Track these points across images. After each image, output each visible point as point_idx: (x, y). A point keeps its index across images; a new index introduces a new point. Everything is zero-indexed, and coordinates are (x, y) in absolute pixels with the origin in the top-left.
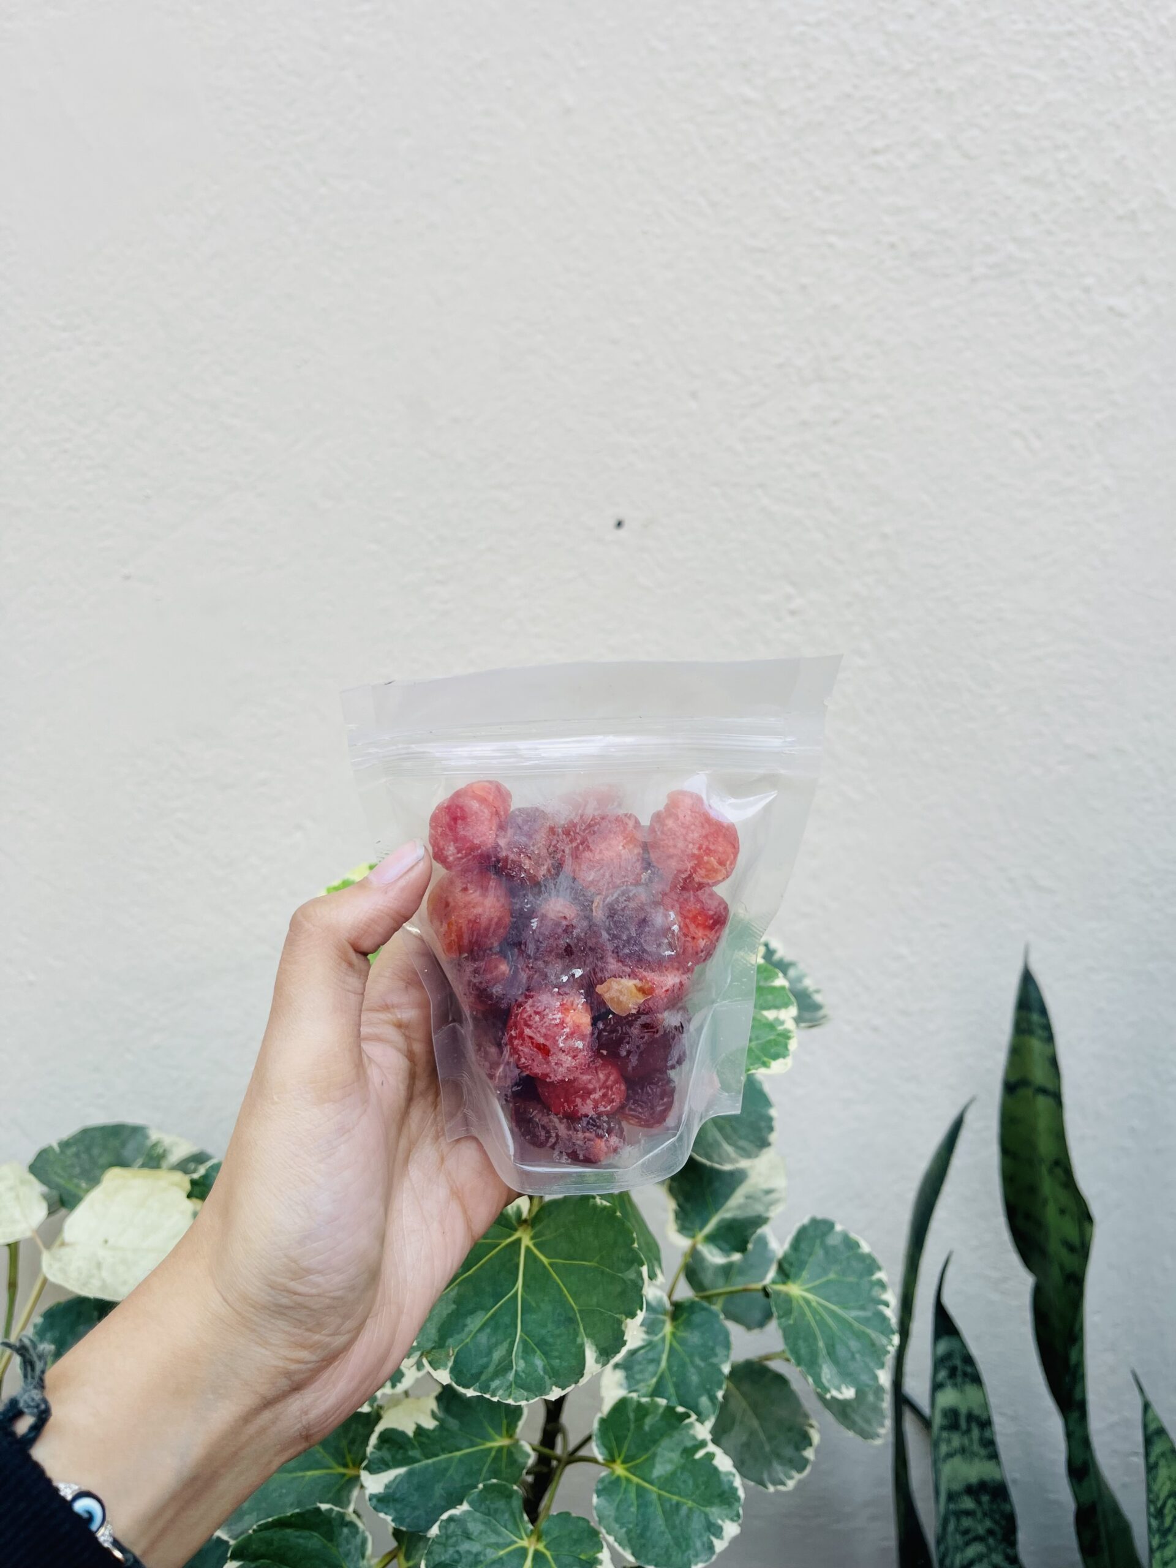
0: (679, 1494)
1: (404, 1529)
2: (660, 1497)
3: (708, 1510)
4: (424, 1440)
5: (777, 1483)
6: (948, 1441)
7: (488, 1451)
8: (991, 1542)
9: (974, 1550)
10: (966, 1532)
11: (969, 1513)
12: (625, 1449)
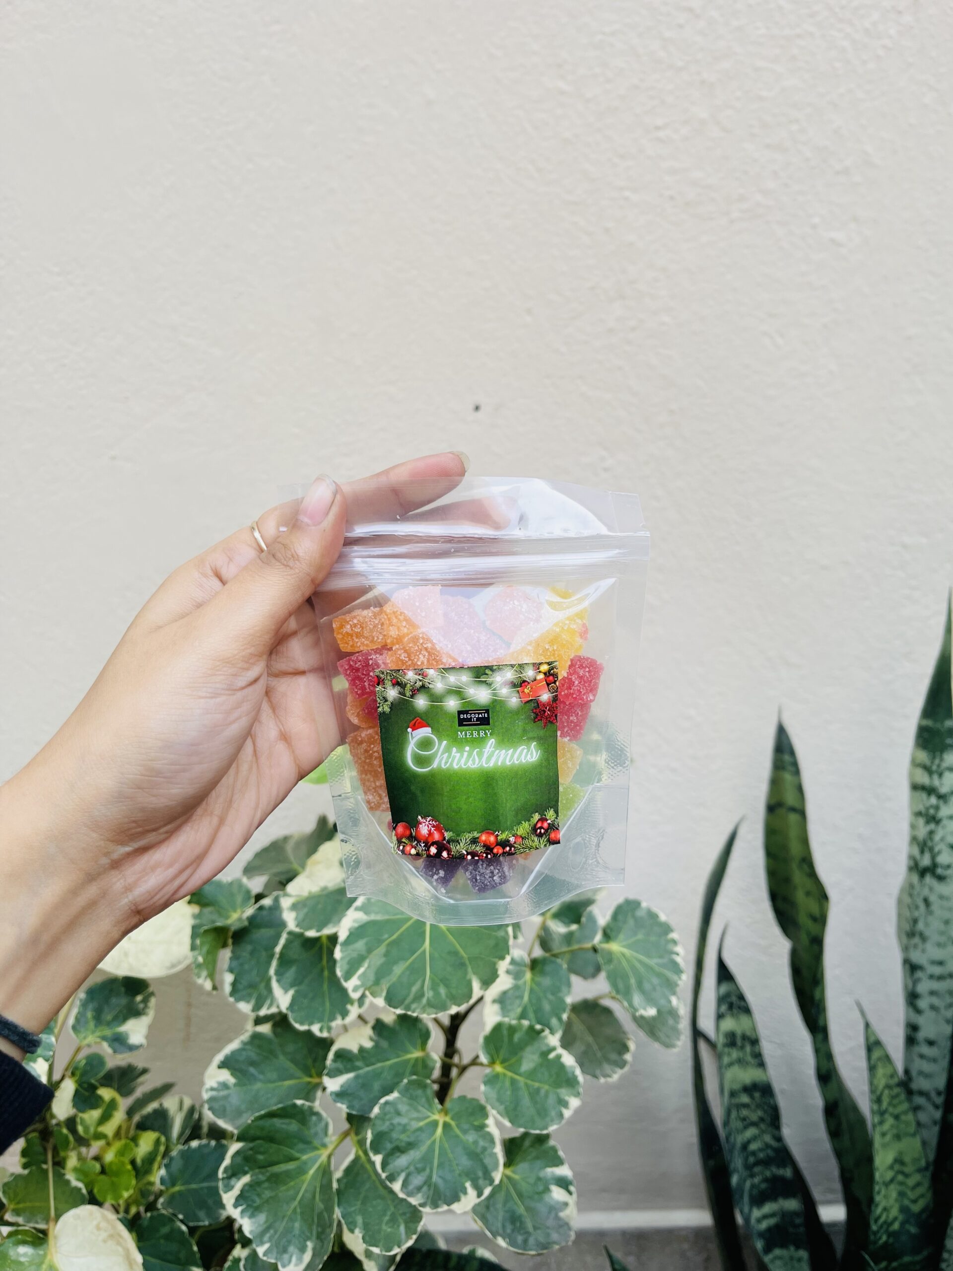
0: (540, 1082)
1: (354, 1113)
2: (526, 1085)
3: (559, 1091)
4: (365, 1055)
5: (606, 1076)
6: (729, 1054)
7: (409, 1060)
8: (762, 1126)
9: (751, 1132)
10: (744, 1119)
11: (745, 1106)
12: (503, 1053)
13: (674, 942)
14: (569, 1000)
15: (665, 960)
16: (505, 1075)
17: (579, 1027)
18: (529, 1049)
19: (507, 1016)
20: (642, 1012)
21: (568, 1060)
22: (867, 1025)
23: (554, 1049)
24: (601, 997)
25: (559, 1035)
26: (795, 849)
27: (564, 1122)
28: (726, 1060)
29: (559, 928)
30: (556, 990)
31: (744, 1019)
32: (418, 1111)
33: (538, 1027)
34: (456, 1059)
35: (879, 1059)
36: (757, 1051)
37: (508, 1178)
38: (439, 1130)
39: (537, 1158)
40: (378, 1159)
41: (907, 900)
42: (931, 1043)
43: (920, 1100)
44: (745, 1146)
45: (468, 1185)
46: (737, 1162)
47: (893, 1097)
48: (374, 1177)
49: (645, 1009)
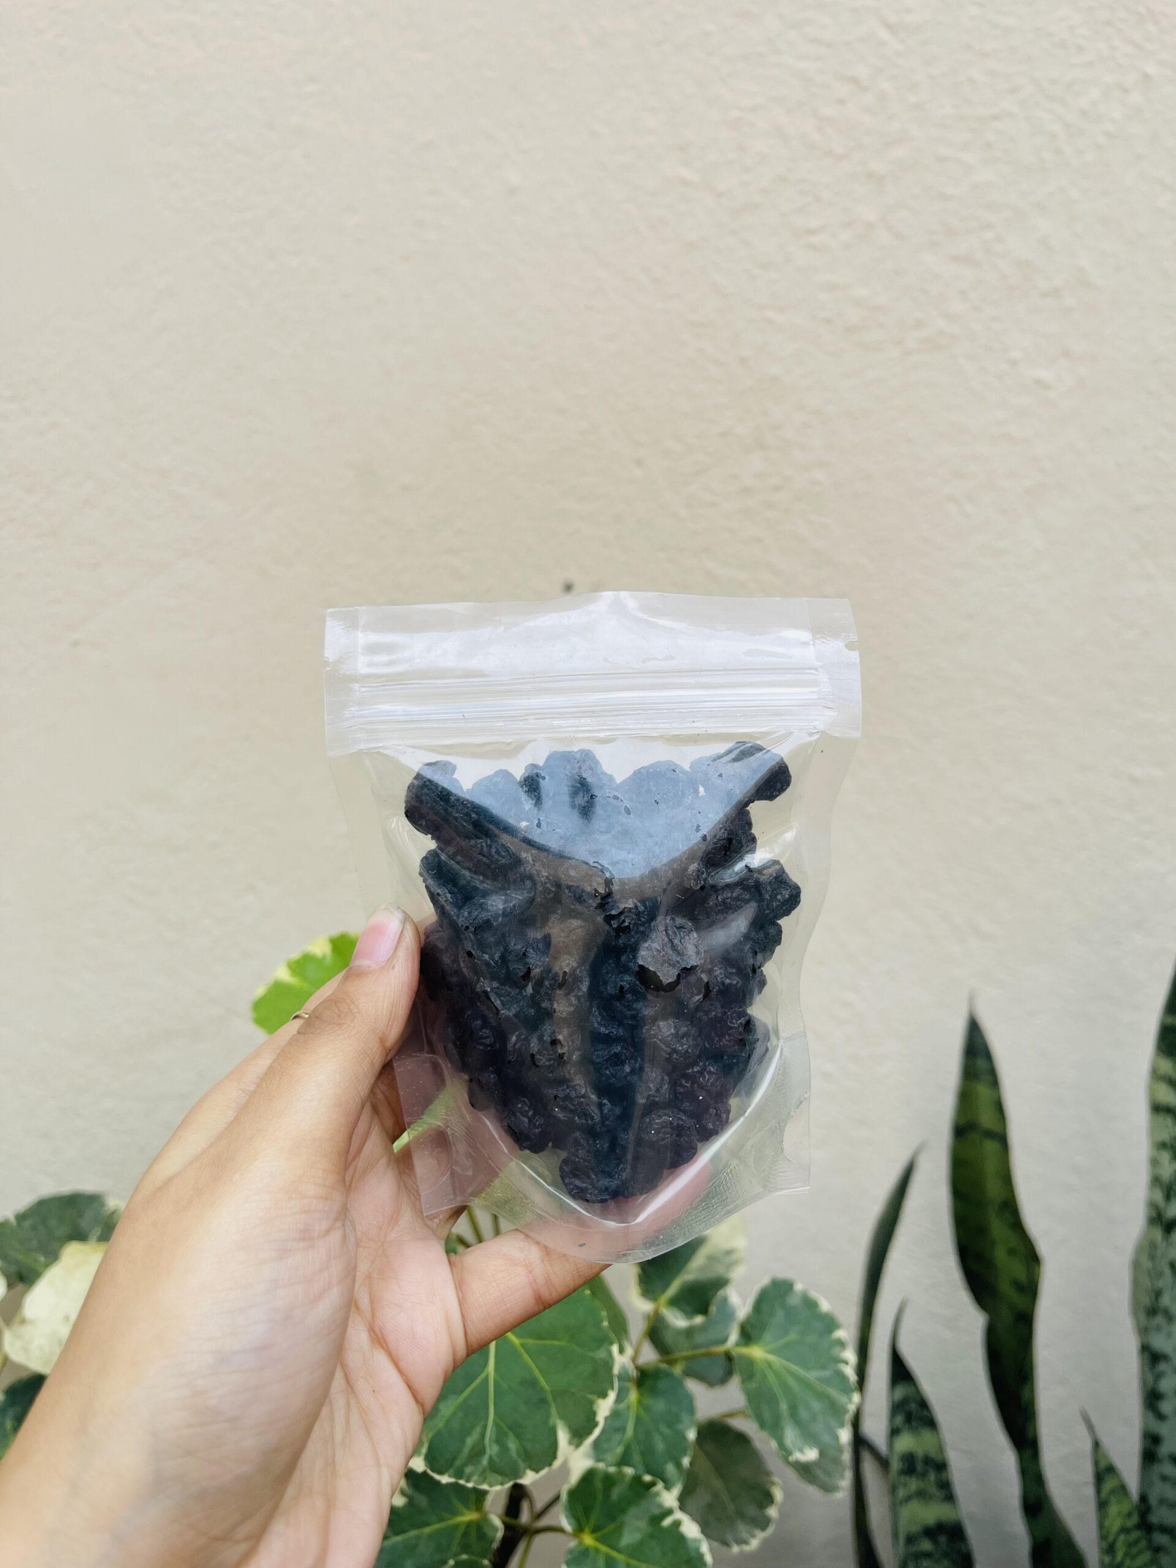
5: (741, 1542)
6: (905, 1485)
7: (458, 1526)
12: (593, 1519)
13: (841, 1344)
14: (692, 1435)
15: (827, 1373)
16: (597, 1550)
17: (705, 1473)
18: (633, 1511)
19: (603, 1461)
20: (798, 1456)
21: (691, 1529)
22: (1097, 1445)
23: (669, 1512)
24: (731, 1415)
25: (676, 1491)
26: (993, 1189)
28: (902, 1493)
29: (678, 1321)
30: (673, 1421)
31: (927, 1435)
33: (647, 1478)
35: (1113, 1492)
36: (944, 1479)
41: (1147, 1264)
47: (1130, 1545)
49: (801, 1451)
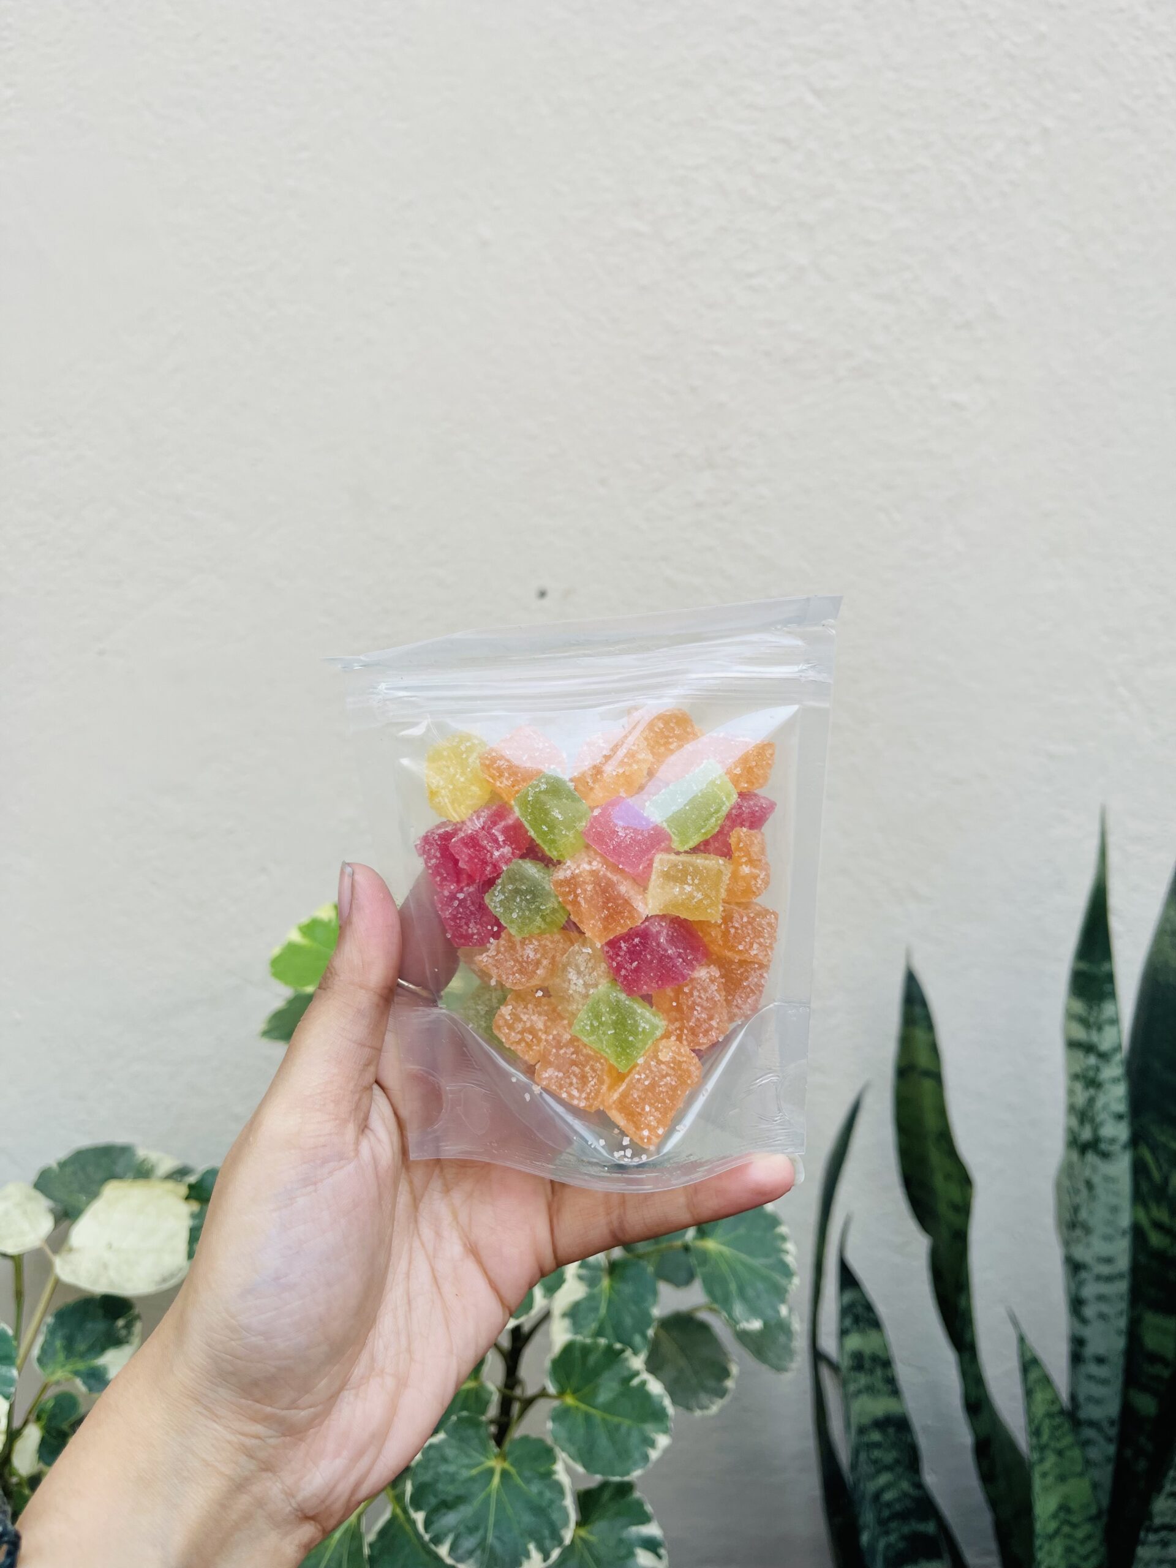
0: (619, 1416)
2: (604, 1420)
3: (644, 1426)
5: (702, 1408)
6: (856, 1380)
8: (899, 1470)
9: (884, 1479)
10: (875, 1462)
11: (877, 1445)
12: (574, 1383)
13: (784, 1238)
14: (656, 1312)
15: (771, 1260)
16: (577, 1408)
17: (668, 1347)
18: (606, 1375)
19: (581, 1333)
20: (745, 1325)
21: (655, 1387)
22: (1022, 1340)
23: (636, 1374)
24: (696, 1309)
25: (643, 1356)
26: (931, 1122)
27: (650, 1465)
28: (852, 1388)
30: (639, 1300)
31: (873, 1335)
32: (468, 1456)
33: (618, 1346)
34: (518, 1392)
35: (1037, 1381)
36: (890, 1375)
37: (582, 1539)
38: (496, 1480)
39: (618, 1514)
40: (419, 1517)
41: (1066, 1183)
42: (1100, 1360)
43: (1089, 1433)
44: (877, 1496)
45: (532, 1547)
46: (868, 1517)
47: (1055, 1428)
48: (414, 1540)
